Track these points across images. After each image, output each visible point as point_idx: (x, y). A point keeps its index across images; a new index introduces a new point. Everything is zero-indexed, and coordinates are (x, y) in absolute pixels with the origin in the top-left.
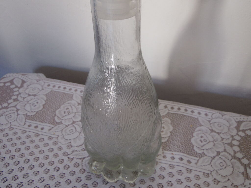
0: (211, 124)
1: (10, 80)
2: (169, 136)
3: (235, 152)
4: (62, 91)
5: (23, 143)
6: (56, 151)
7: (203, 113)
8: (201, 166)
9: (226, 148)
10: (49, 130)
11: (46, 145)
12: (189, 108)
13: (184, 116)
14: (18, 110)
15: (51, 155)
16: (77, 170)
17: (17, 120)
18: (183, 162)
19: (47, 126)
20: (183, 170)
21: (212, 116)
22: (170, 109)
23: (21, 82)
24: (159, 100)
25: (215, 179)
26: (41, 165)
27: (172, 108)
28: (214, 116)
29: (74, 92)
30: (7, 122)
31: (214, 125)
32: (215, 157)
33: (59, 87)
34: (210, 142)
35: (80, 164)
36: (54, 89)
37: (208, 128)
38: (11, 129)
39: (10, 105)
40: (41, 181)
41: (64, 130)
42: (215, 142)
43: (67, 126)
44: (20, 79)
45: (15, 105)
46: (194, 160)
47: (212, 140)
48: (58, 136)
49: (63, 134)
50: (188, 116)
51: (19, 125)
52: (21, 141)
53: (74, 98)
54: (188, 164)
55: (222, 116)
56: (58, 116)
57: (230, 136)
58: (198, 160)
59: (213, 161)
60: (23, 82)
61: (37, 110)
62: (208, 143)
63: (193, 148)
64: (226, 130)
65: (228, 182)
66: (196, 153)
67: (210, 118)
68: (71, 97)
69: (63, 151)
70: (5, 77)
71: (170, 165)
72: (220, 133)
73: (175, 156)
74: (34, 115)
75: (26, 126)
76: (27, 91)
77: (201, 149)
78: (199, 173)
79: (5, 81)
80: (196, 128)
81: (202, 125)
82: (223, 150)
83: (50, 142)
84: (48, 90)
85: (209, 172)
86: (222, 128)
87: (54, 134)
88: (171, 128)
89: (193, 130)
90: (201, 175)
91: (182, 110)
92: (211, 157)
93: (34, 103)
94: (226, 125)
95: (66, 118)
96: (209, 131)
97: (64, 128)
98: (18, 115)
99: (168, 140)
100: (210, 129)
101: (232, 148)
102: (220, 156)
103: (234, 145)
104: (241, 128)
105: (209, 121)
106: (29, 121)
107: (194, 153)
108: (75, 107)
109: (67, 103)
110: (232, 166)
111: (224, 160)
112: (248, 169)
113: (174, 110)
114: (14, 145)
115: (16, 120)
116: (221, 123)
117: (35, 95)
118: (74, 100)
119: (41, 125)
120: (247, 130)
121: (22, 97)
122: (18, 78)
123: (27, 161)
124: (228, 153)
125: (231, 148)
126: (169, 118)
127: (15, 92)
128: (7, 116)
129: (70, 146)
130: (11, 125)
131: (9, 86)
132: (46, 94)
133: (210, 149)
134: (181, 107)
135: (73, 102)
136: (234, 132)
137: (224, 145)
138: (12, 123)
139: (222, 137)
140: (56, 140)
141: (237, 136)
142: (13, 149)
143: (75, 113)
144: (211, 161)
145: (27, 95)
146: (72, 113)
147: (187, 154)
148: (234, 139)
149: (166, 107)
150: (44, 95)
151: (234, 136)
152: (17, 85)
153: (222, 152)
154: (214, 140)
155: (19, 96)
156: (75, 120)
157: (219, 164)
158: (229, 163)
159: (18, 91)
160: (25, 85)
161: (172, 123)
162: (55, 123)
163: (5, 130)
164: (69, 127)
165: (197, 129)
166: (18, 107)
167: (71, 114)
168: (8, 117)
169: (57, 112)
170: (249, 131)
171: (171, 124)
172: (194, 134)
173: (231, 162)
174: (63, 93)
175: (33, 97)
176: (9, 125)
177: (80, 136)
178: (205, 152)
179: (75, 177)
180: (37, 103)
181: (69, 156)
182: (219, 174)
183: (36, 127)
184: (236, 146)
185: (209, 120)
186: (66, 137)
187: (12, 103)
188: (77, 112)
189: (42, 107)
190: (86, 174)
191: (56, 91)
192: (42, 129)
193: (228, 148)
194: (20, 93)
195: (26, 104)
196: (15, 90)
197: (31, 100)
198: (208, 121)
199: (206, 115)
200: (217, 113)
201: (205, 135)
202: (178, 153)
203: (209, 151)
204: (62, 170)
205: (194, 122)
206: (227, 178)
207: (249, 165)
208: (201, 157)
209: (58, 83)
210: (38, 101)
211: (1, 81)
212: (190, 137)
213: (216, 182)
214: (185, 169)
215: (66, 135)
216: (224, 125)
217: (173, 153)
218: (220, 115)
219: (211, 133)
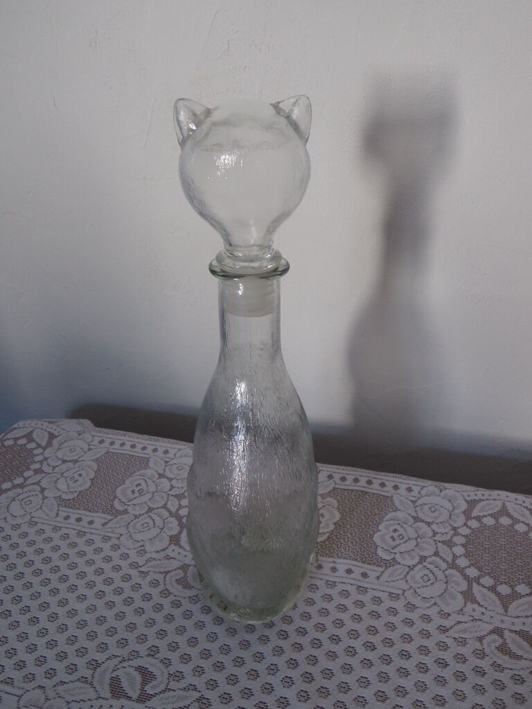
0: (416, 507)
1: (25, 433)
2: (332, 531)
3: (455, 557)
4: (128, 452)
5: (56, 549)
6: (117, 561)
8: (387, 581)
9: (440, 549)
10: (104, 524)
11: (98, 551)
12: (376, 479)
13: (365, 493)
14: (43, 490)
15: (107, 567)
16: (155, 592)
17: (43, 508)
18: (352, 576)
19: (99, 518)
20: (352, 589)
21: (419, 493)
22: (339, 482)
23: (47, 436)
24: (318, 464)
25: (409, 603)
27: (343, 479)
28: (423, 492)
29: (151, 453)
30: (23, 513)
31: (423, 508)
32: (414, 566)
33: (122, 445)
34: (410, 539)
35: (161, 583)
36: (112, 449)
37: (410, 515)
38: (32, 524)
39: (27, 482)
40: (90, 611)
41: (131, 524)
42: (419, 540)
43: (136, 517)
44: (46, 430)
45: (37, 481)
46: (373, 571)
47: (415, 535)
48: (121, 535)
49: (129, 532)
50: (373, 494)
51: (47, 518)
52: (52, 544)
53: (151, 464)
54: (361, 579)
55: (441, 491)
56: (119, 500)
57: (451, 528)
58: (383, 572)
59: (412, 573)
60: (52, 436)
61: (80, 489)
62: (405, 542)
63: (376, 551)
64: (445, 516)
65: (434, 607)
66: (379, 560)
67: (415, 497)
68: (145, 462)
69: (129, 561)
70: (15, 429)
71: (328, 581)
72: (432, 523)
73: (338, 566)
74: (74, 499)
75: (60, 519)
76: (60, 455)
77: (391, 553)
78: (382, 593)
79: (17, 436)
80: (387, 514)
81: (399, 510)
82: (432, 553)
83: (106, 546)
84: (101, 450)
85: (400, 592)
86: (438, 512)
87: (112, 532)
88: (337, 516)
89: (380, 519)
90: (384, 596)
91: (363, 482)
92: (409, 566)
93: (74, 475)
94: (445, 509)
95: (135, 502)
96: (412, 520)
97: (132, 521)
98: (44, 498)
99: (328, 539)
100: (412, 517)
101: (451, 550)
102: (425, 564)
103: (456, 545)
104: (475, 513)
105: (414, 502)
106: (66, 510)
107: (377, 560)
108: (153, 482)
109: (137, 474)
110: (445, 580)
111: (431, 571)
112: (475, 585)
113: (346, 483)
114: (40, 551)
115: (41, 508)
116: (437, 505)
117: (75, 462)
118: (150, 468)
119: (88, 516)
120: (486, 516)
121: (50, 466)
122: (42, 429)
123: (64, 578)
124: (441, 557)
125: (448, 549)
126: (335, 499)
127: (36, 456)
128: (23, 502)
129: (142, 552)
130: (32, 517)
131: (25, 445)
132: (97, 459)
133: (409, 551)
134: (361, 476)
135: (148, 472)
136: (462, 519)
137: (436, 544)
138: (33, 514)
139: (434, 531)
140: (117, 542)
141: (465, 527)
142: (37, 559)
143: (154, 493)
144: (408, 573)
145: (60, 462)
146: (148, 493)
147: (362, 561)
148: (456, 533)
149: (330, 477)
150: (92, 460)
151: (458, 528)
152: (40, 442)
153: (430, 556)
154: (418, 536)
155: (45, 463)
156: (151, 506)
157: (422, 578)
158: (440, 575)
159: (42, 454)
160: (55, 442)
161: (340, 507)
162: (114, 512)
163: (22, 526)
164: (141, 518)
165: (387, 517)
166: (44, 484)
167: (144, 495)
168: (26, 502)
169: (119, 492)
170: (489, 518)
171: (338, 508)
172: (381, 527)
173: (445, 574)
174: (130, 455)
175: (70, 464)
176: (28, 517)
177: (162, 533)
178: (398, 557)
179: (151, 603)
181: (141, 569)
182: (419, 595)
183: (79, 520)
184: (459, 546)
185: (414, 499)
186: (136, 537)
187: (31, 476)
188: (156, 491)
189: (89, 484)
190: (172, 598)
191: (115, 453)
192: (91, 523)
193: (443, 549)
194: (46, 459)
195: (58, 479)
196: (35, 452)
197: (69, 470)
198: (412, 501)
199: (409, 490)
200: (430, 486)
201: (402, 526)
202: (345, 561)
203: (406, 556)
204: (128, 592)
205: (384, 504)
206: (433, 601)
207: (477, 580)
208: (390, 566)
209: (119, 437)
210: (82, 472)
211: (8, 436)
212: (371, 532)
213: (411, 607)
214: (354, 588)
215: (135, 533)
216: (441, 508)
217: (335, 560)
218: (436, 489)
219: (414, 523)
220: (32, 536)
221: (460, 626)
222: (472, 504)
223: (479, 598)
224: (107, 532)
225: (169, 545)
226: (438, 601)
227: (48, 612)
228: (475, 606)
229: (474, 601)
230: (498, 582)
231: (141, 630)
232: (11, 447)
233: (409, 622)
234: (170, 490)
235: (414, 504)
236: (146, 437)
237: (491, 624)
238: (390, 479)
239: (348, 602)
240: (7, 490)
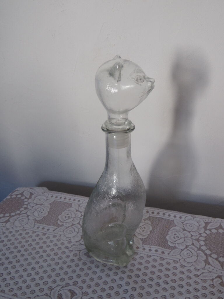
0: (183, 225)
1: (20, 193)
2: (149, 235)
3: (200, 246)
5: (34, 240)
6: (59, 245)
7: (178, 217)
8: (173, 256)
9: (194, 242)
10: (54, 231)
11: (52, 241)
12: (167, 213)
13: (162, 219)
14: (28, 216)
15: (55, 248)
16: (76, 259)
17: (28, 223)
18: (158, 252)
19: (52, 228)
20: (158, 258)
21: (185, 219)
22: (151, 214)
23: (29, 194)
25: (182, 264)
26: (49, 255)
27: (153, 213)
28: (187, 219)
29: (73, 201)
30: (20, 225)
31: (186, 226)
32: (184, 249)
33: (61, 198)
34: (181, 238)
35: (78, 254)
36: (57, 199)
37: (181, 228)
38: (24, 230)
39: (22, 213)
40: (49, 266)
41: (65, 230)
42: (185, 238)
43: (67, 227)
44: (29, 192)
45: (26, 212)
46: (167, 251)
47: (183, 236)
48: (61, 235)
49: (64, 234)
50: (166, 219)
51: (30, 227)
52: (32, 239)
53: (73, 206)
54: (162, 254)
55: (194, 218)
56: (60, 220)
57: (198, 234)
58: (170, 252)
59: (183, 252)
60: (31, 194)
61: (43, 216)
62: (179, 239)
63: (167, 243)
64: (196, 229)
65: (193, 266)
67: (183, 220)
68: (70, 205)
69: (64, 246)
70: (16, 191)
71: (147, 255)
72: (191, 231)
73: (152, 249)
74: (41, 220)
75: (35, 228)
76: (35, 201)
77: (174, 244)
78: (170, 260)
79: (17, 194)
80: (171, 227)
81: (177, 226)
82: (191, 244)
83: (55, 239)
84: (52, 200)
85: (178, 260)
86: (193, 227)
87: (57, 233)
88: (151, 228)
89: (168, 229)
90: (171, 262)
91: (161, 214)
92: (181, 249)
93: (41, 210)
94: (196, 225)
95: (67, 221)
96: (182, 230)
97: (65, 229)
98: (29, 219)
99: (147, 237)
100: (182, 229)
101: (199, 242)
102: (188, 248)
103: (201, 240)
104: (208, 228)
105: (183, 223)
106: (38, 224)
107: (168, 247)
108: (74, 213)
109: (67, 210)
110: (197, 255)
111: (191, 251)
112: (209, 258)
113: (154, 214)
114: (27, 241)
116: (192, 224)
117: (41, 205)
118: (73, 208)
119: (47, 227)
120: (213, 229)
121: (31, 206)
122: (27, 191)
123: (37, 253)
124: (195, 246)
125: (198, 242)
126: (150, 221)
127: (25, 202)
129: (70, 242)
131: (20, 197)
132: (50, 204)
133: (181, 243)
134: (160, 211)
135: (72, 209)
136: (202, 230)
137: (192, 240)
138: (24, 226)
139: (191, 235)
140: (59, 238)
141: (204, 233)
142: (26, 244)
143: (74, 218)
144: (181, 252)
145: (35, 205)
146: (72, 217)
147: (162, 247)
148: (201, 236)
150: (48, 204)
151: (202, 233)
152: (26, 196)
153: (190, 245)
154: (185, 237)
155: (29, 205)
156: (73, 223)
157: (187, 254)
158: (194, 253)
159: (28, 201)
160: (33, 197)
161: (152, 224)
162: (58, 225)
163: (20, 231)
164: (69, 228)
165: (172, 229)
166: (28, 213)
167: (70, 218)
168: (21, 221)
169: (60, 217)
171: (151, 225)
172: (169, 233)
173: (197, 253)
174: (64, 202)
175: (39, 206)
176: (22, 227)
177: (78, 234)
178: (177, 245)
179: (74, 263)
180: (44, 210)
181: (69, 249)
182: (186, 261)
183: (43, 228)
184: (202, 241)
185: (183, 221)
186: (67, 236)
187: (23, 210)
188: (75, 217)
189: (47, 214)
190: (82, 261)
191: (58, 201)
192: (48, 230)
193: (195, 243)
194: (29, 203)
195: (34, 212)
196: (25, 200)
197: (38, 208)
198: (182, 222)
199: (181, 218)
200: (189, 216)
201: (178, 233)
202: (155, 246)
203: (180, 245)
204: (64, 259)
205: (170, 224)
206: (192, 264)
207: (210, 255)
208: (173, 249)
209: (59, 195)
210: (44, 209)
211: (14, 194)
212: (165, 235)
213: (183, 266)
214: (159, 258)
215: (67, 234)
216: (194, 225)
217: (151, 246)
218: (192, 217)
219: (183, 231)
220: (24, 235)
221: (204, 275)
222: (207, 224)
223: (211, 263)
224: (55, 234)
225: (81, 239)
226: (194, 264)
227: (31, 266)
228: (210, 266)
229: (209, 264)
230: (219, 256)
231: (70, 274)
232: (15, 198)
233: (182, 273)
234: (81, 217)
235: (183, 224)
236: (71, 195)
237: (217, 273)
238: (173, 213)
239: (156, 264)
240: (13, 216)
